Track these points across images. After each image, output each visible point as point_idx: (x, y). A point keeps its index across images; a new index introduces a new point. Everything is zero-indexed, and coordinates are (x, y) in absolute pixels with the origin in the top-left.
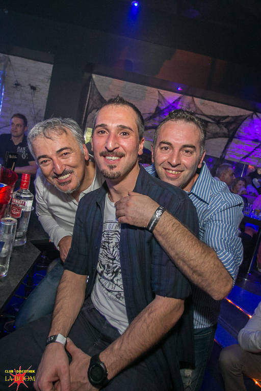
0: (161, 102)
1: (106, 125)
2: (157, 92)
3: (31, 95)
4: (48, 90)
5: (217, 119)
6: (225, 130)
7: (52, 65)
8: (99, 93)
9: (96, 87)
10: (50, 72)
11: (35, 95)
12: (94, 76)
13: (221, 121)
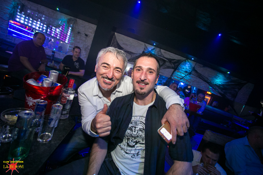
0: (145, 49)
1: (142, 67)
2: (144, 45)
3: (85, 38)
4: (93, 37)
5: (170, 60)
6: (173, 66)
7: (96, 26)
8: (117, 42)
9: (116, 39)
10: (95, 29)
11: (87, 38)
12: (116, 33)
13: (172, 61)
